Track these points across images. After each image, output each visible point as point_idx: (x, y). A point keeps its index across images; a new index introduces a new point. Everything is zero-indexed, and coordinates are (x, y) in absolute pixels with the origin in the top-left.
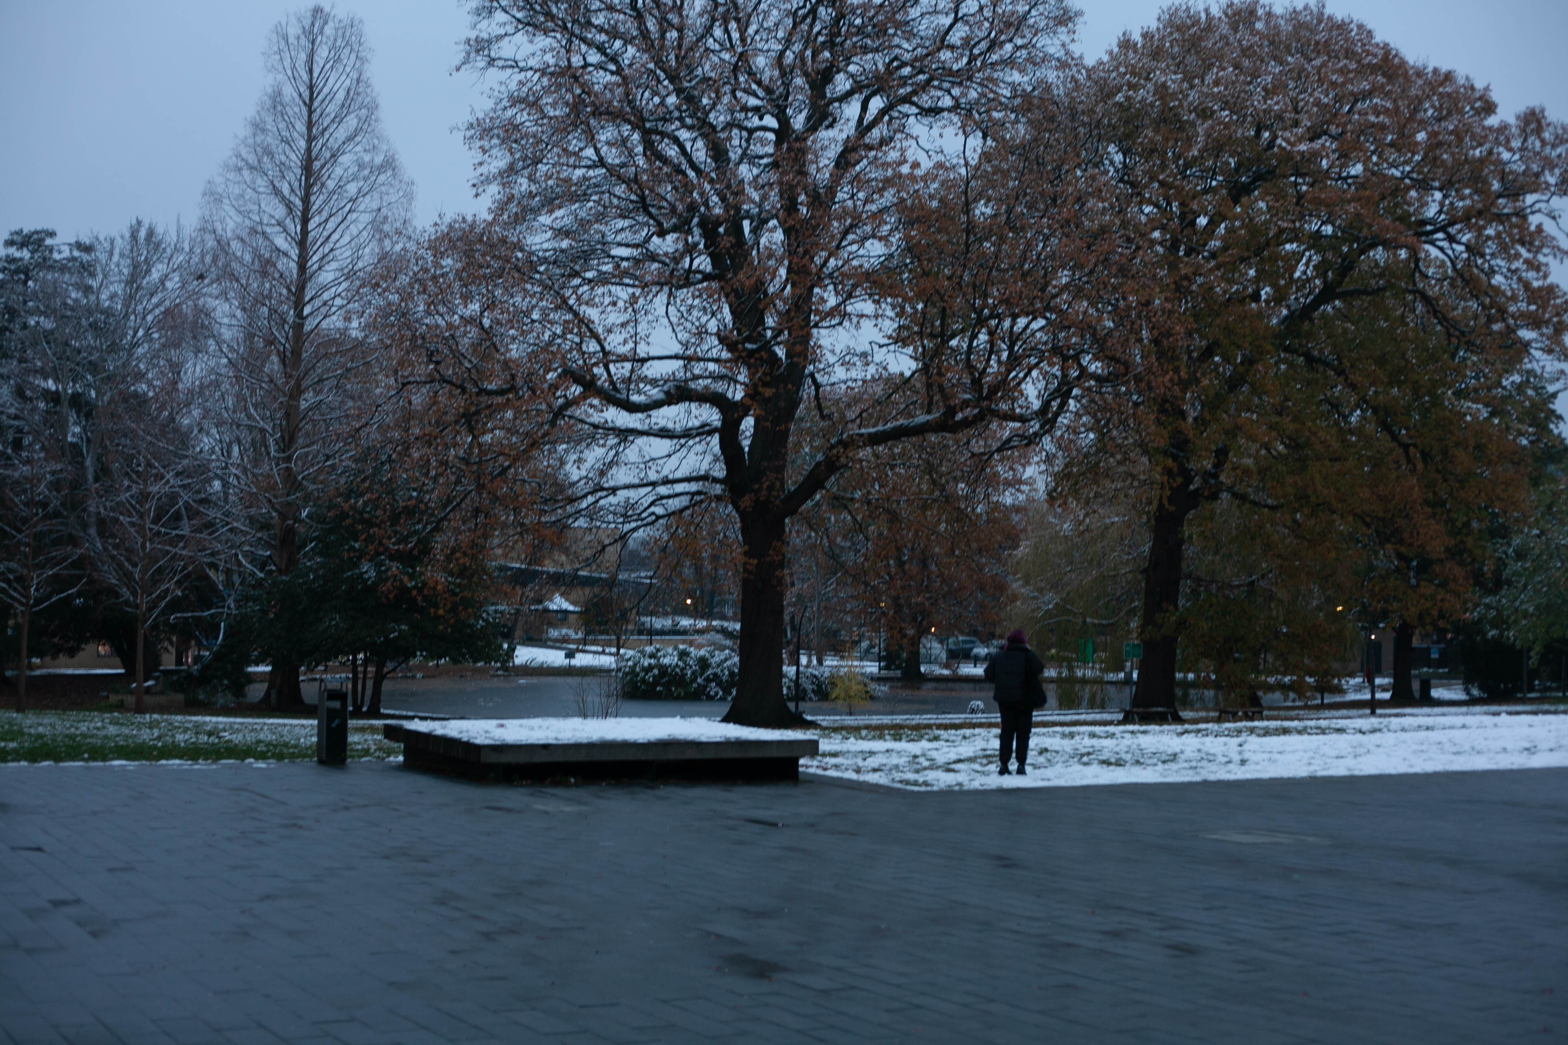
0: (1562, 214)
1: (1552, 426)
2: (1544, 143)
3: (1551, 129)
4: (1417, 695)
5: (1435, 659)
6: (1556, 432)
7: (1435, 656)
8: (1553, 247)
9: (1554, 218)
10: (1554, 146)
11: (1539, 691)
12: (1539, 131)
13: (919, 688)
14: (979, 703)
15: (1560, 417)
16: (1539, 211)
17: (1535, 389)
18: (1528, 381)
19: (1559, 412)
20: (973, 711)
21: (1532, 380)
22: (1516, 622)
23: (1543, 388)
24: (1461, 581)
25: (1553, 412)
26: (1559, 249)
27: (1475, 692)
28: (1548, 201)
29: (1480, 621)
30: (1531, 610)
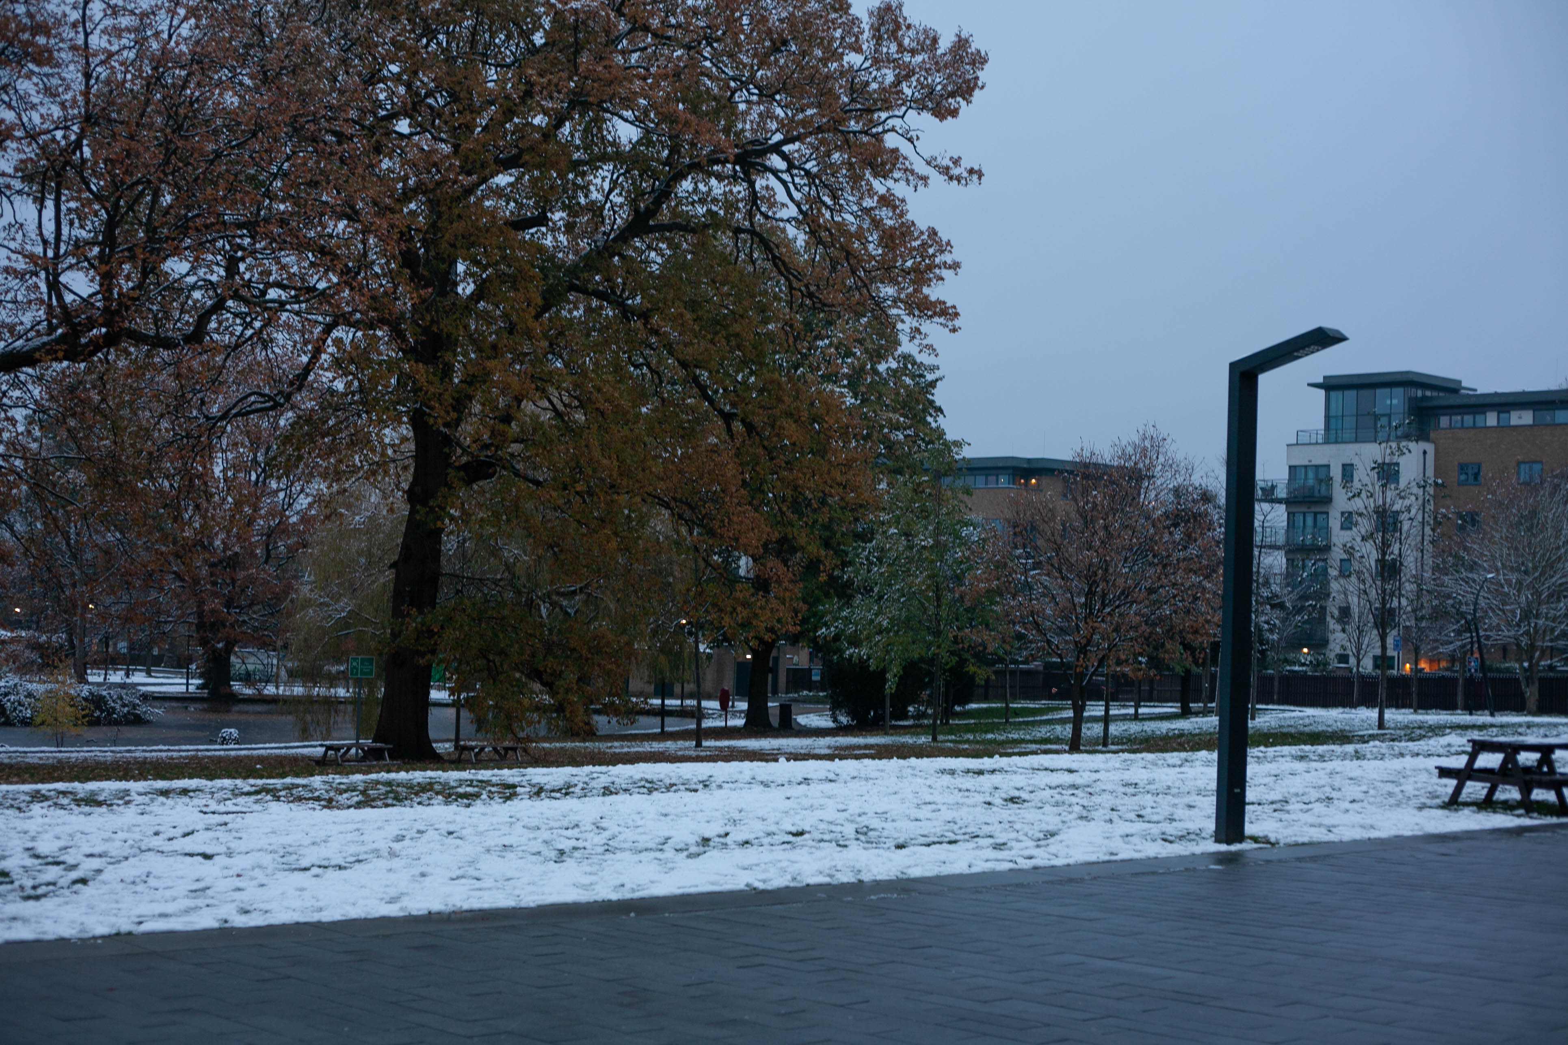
0: (919, 134)
1: (929, 419)
2: (901, 48)
3: (911, 33)
4: (775, 721)
5: (816, 682)
6: (934, 425)
7: (816, 678)
8: (906, 170)
9: (910, 140)
10: (913, 52)
11: (913, 717)
12: (894, 35)
13: (228, 711)
14: (232, 730)
15: (939, 410)
16: (893, 129)
17: (913, 377)
18: (906, 367)
19: (938, 404)
20: (224, 741)
21: (910, 366)
22: (869, 638)
23: (922, 376)
24: (786, 584)
25: (932, 402)
26: (912, 172)
27: (844, 720)
28: (902, 117)
29: (837, 638)
30: (885, 623)
